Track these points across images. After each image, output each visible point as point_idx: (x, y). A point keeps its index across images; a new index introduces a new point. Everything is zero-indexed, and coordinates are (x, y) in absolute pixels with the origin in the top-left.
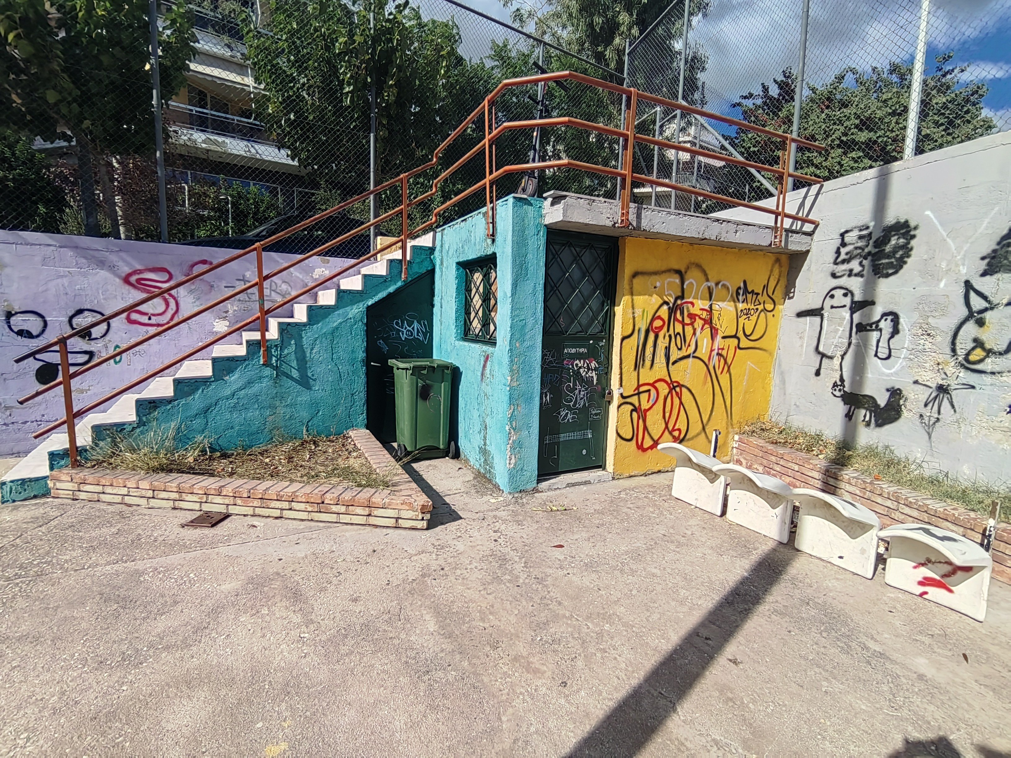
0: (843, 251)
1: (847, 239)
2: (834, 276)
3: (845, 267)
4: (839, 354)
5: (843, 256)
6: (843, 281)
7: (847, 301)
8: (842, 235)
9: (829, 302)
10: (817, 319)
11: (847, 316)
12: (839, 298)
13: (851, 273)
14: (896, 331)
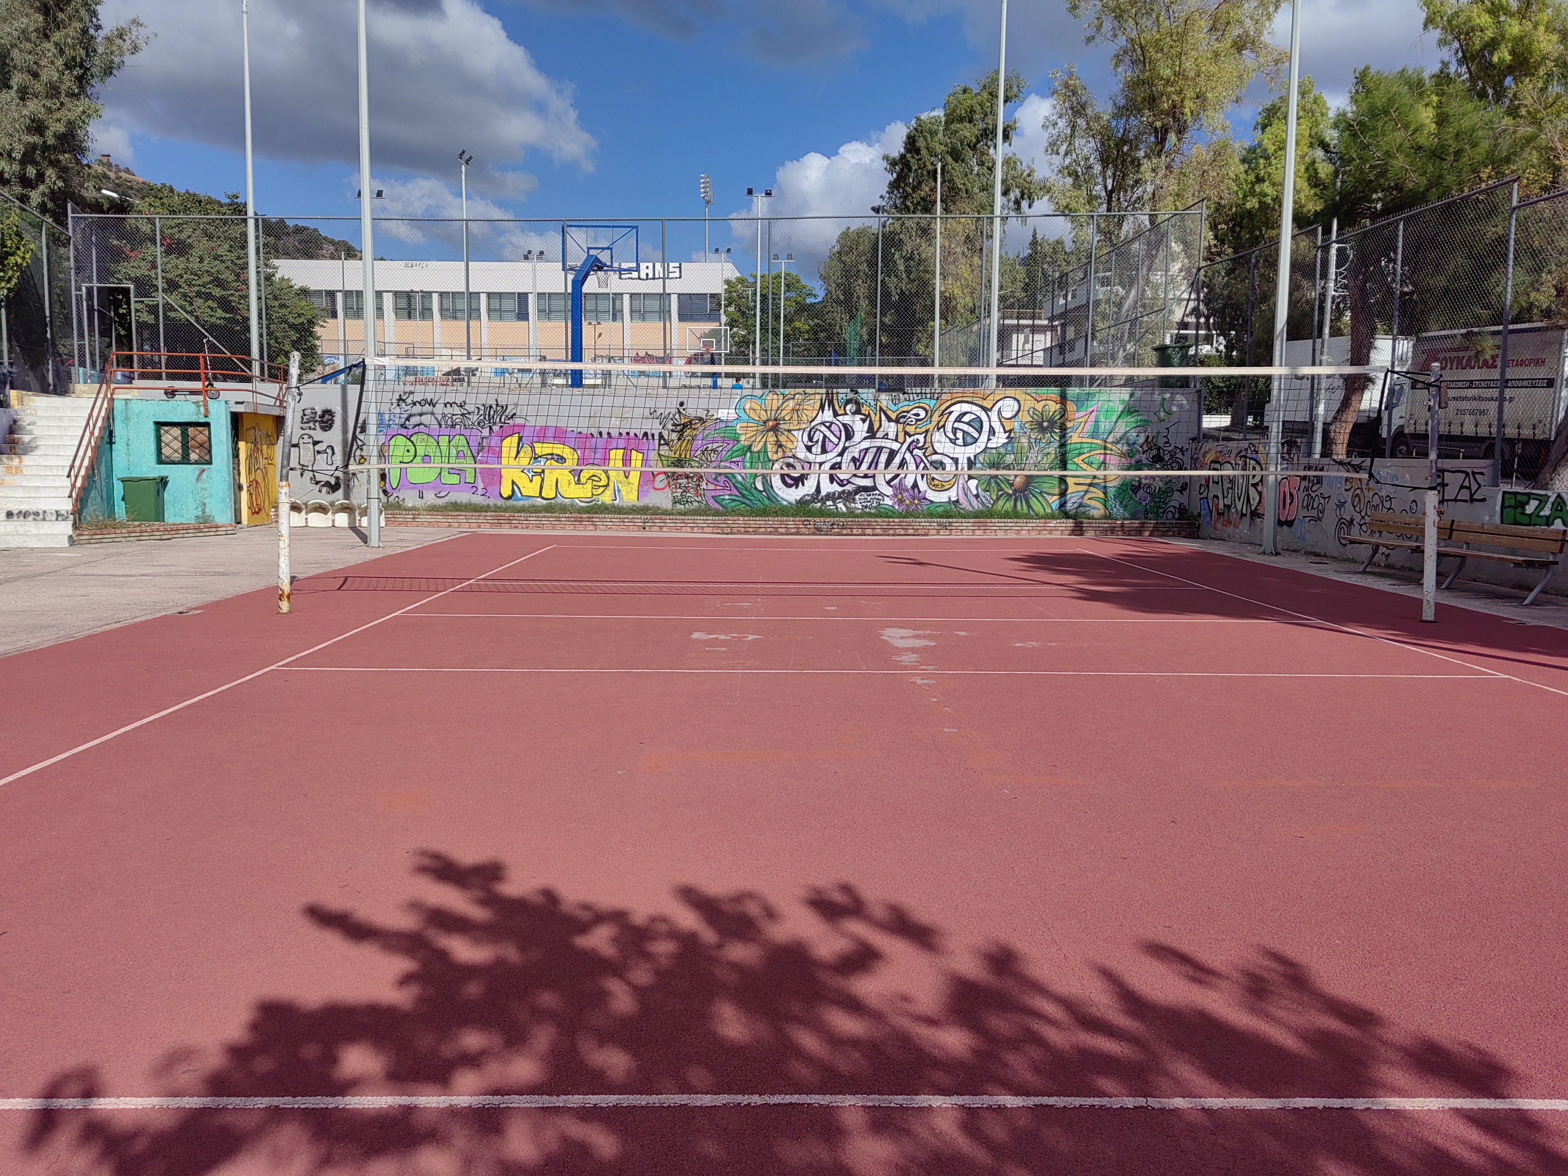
0: (305, 418)
1: (306, 412)
2: (302, 429)
3: (307, 425)
4: (310, 464)
5: (305, 420)
6: (307, 431)
7: (310, 440)
8: (303, 411)
9: (301, 441)
10: (297, 449)
11: (311, 447)
12: (306, 439)
13: (310, 428)
14: (333, 453)
